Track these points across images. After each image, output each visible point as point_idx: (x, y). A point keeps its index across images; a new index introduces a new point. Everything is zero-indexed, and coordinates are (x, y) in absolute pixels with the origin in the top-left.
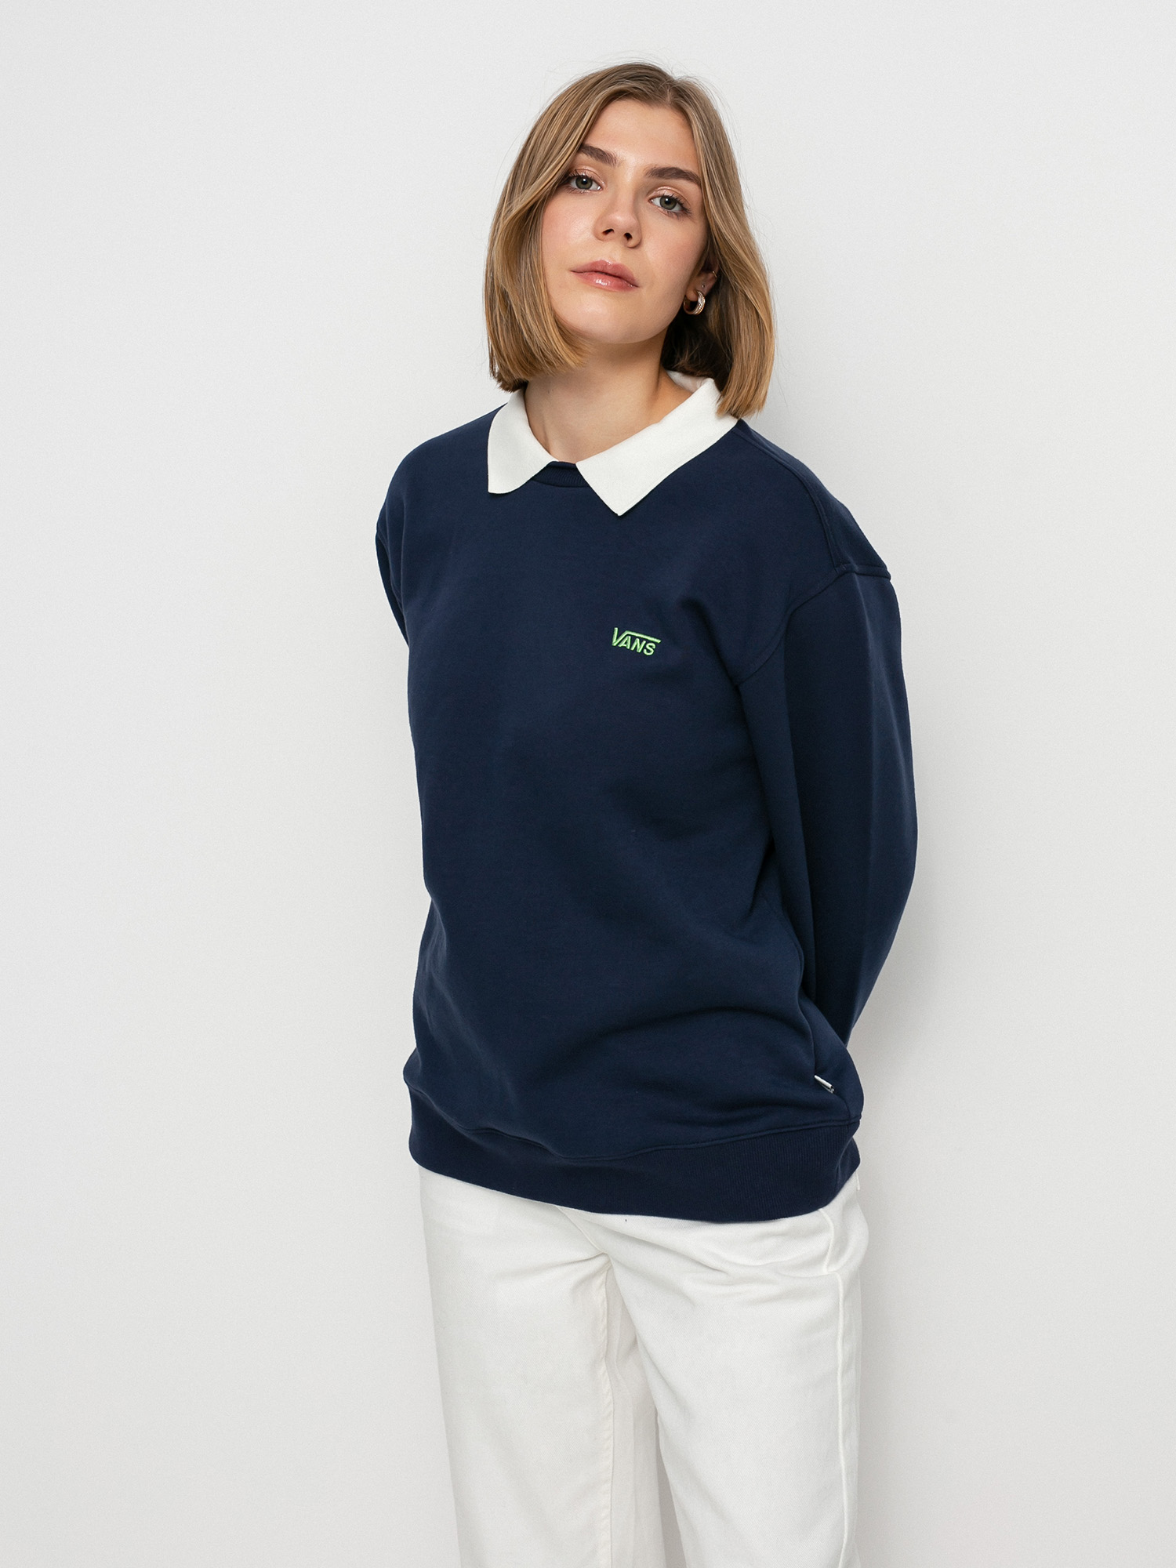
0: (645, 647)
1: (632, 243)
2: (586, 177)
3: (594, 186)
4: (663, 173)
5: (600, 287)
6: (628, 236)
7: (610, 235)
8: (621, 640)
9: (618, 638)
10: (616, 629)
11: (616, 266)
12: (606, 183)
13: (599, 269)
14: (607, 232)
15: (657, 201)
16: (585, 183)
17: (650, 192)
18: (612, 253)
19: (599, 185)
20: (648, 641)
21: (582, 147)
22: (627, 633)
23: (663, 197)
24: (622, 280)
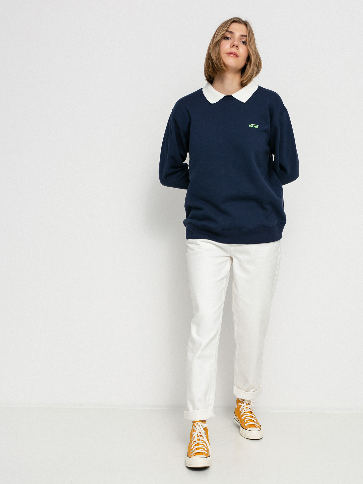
0: (256, 127)
1: (238, 48)
2: (228, 37)
3: (229, 39)
4: (243, 36)
5: (232, 56)
6: (237, 47)
7: (234, 46)
8: (251, 126)
9: (250, 126)
10: (249, 124)
11: (235, 53)
12: (232, 38)
13: (232, 53)
14: (233, 46)
15: (241, 42)
16: (227, 38)
17: (240, 40)
18: (234, 50)
19: (230, 39)
20: (256, 126)
21: (227, 31)
22: (251, 124)
23: (243, 41)
24: (236, 55)
